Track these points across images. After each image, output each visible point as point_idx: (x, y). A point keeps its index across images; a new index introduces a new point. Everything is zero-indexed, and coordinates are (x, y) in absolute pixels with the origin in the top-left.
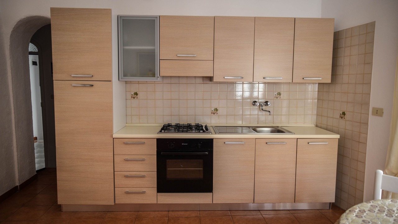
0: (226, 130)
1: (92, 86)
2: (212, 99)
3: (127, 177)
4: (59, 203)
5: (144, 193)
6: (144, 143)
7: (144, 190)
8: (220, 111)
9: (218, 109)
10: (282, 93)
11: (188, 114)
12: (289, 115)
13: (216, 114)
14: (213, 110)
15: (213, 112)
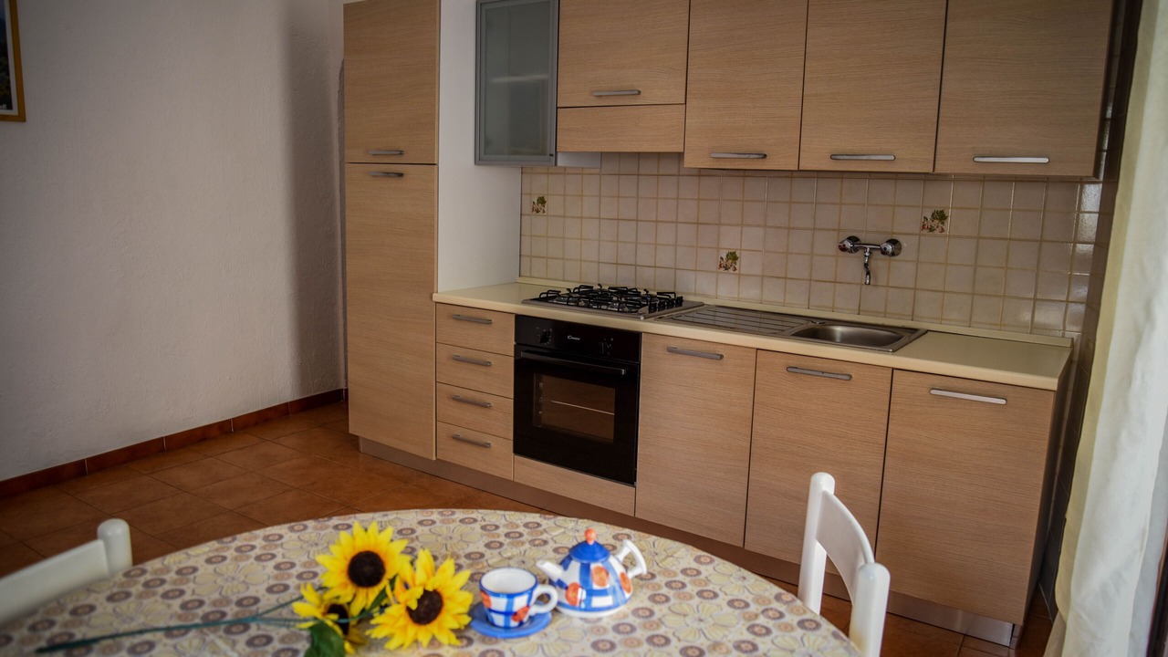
0: (712, 318)
1: (401, 175)
2: (723, 224)
3: (457, 399)
4: (352, 430)
5: (486, 446)
6: (489, 322)
7: (489, 440)
8: (744, 263)
9: (738, 254)
10: (949, 213)
11: (658, 265)
12: (973, 294)
13: (731, 270)
14: (724, 257)
15: (724, 263)
